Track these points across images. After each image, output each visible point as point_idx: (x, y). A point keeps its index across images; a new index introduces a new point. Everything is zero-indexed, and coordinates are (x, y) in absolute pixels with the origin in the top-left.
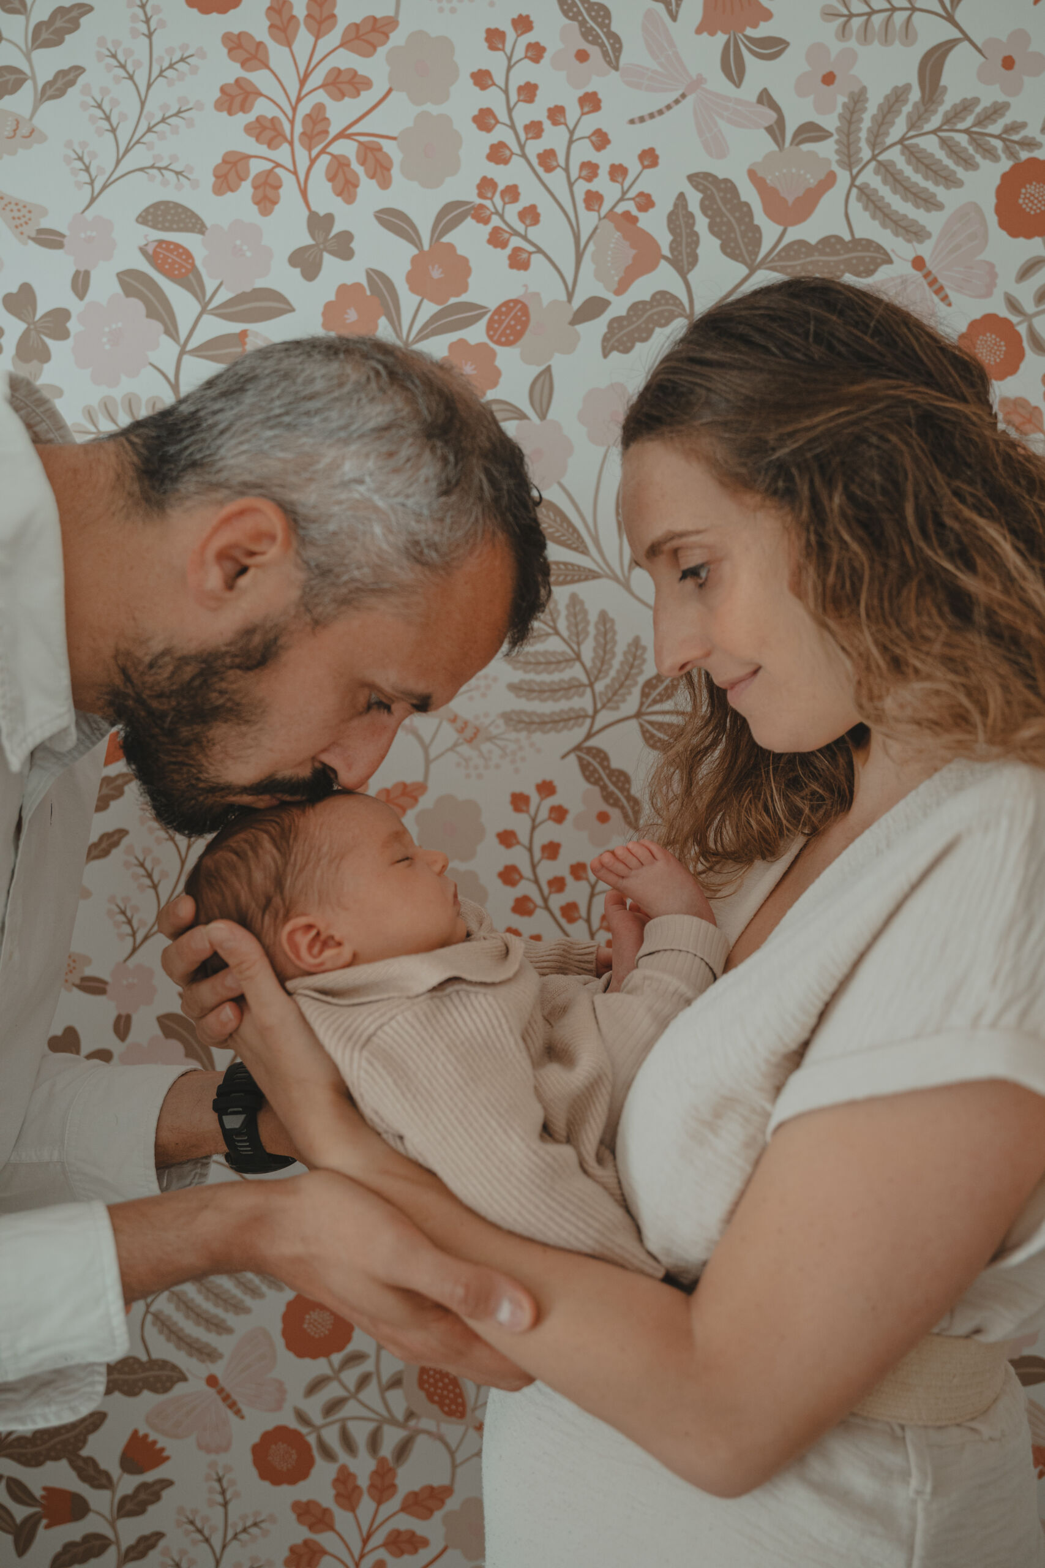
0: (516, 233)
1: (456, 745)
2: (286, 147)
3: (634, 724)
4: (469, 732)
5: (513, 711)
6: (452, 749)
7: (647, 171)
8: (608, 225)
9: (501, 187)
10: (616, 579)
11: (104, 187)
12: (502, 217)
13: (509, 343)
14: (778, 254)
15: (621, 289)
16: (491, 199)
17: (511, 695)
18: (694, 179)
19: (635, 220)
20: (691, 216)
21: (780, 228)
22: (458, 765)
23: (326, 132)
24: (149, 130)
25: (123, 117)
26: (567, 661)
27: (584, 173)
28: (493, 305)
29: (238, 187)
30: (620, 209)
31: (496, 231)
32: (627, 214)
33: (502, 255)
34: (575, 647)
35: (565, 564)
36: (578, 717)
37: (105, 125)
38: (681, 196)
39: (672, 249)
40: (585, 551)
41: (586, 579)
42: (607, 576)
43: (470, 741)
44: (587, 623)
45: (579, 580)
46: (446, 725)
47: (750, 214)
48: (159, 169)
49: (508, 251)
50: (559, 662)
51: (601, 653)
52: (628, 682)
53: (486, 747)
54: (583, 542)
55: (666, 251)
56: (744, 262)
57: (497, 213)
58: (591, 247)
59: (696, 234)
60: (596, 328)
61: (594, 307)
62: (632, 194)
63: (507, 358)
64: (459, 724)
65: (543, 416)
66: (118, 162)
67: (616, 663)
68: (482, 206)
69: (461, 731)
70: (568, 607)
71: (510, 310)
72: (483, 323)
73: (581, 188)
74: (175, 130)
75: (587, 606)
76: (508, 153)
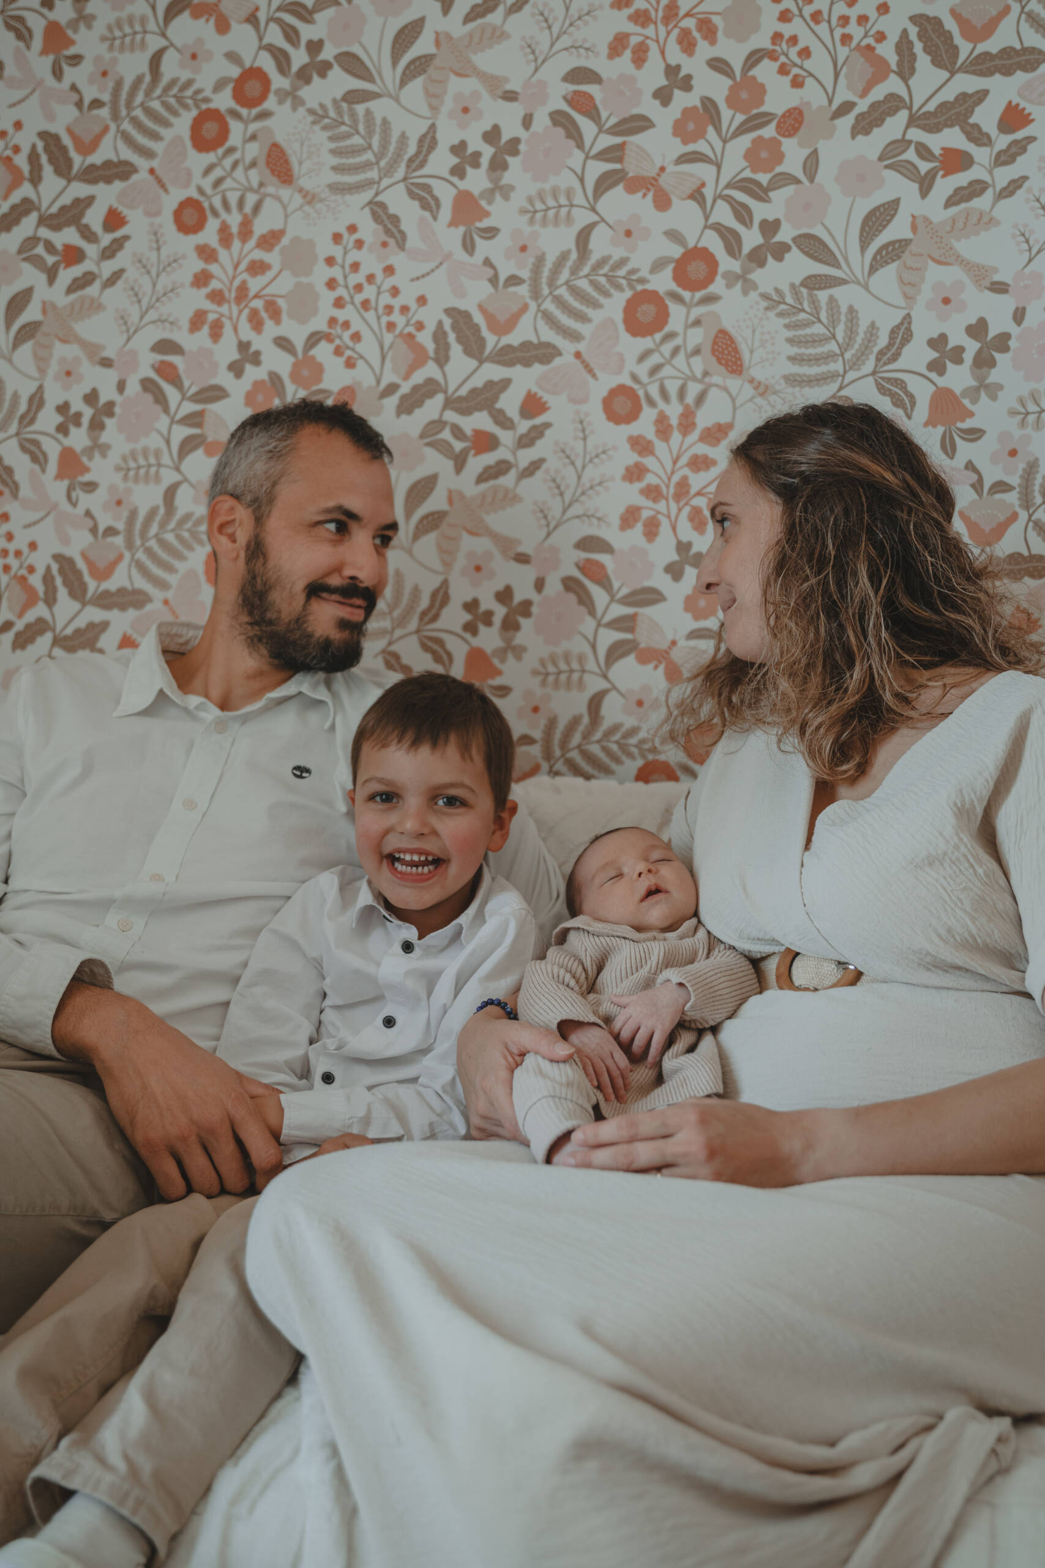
0: (796, 65)
1: (753, 398)
2: (652, 27)
3: (871, 379)
4: (761, 389)
5: (791, 374)
6: (751, 400)
7: (882, 18)
8: (857, 54)
9: (787, 36)
10: (858, 283)
11: (544, 61)
12: (787, 55)
13: (790, 136)
14: (971, 62)
15: (864, 94)
16: (780, 45)
17: (790, 364)
18: (914, 19)
19: (873, 49)
20: (911, 43)
21: (971, 46)
22: (754, 411)
23: (677, 14)
24: (571, 25)
25: (555, 19)
26: (826, 339)
27: (840, 23)
28: (780, 112)
29: (623, 53)
30: (864, 43)
31: (783, 65)
32: (869, 47)
33: (787, 80)
34: (832, 330)
35: (826, 276)
36: (833, 376)
37: (545, 25)
38: (905, 32)
39: (898, 65)
40: (837, 266)
41: (840, 284)
42: (853, 282)
43: (762, 395)
44: (840, 313)
45: (835, 286)
46: (747, 385)
47: (951, 37)
48: (576, 48)
49: (790, 77)
50: (821, 341)
51: (849, 333)
52: (867, 352)
53: (772, 398)
54: (837, 260)
55: (894, 67)
56: (947, 69)
57: (783, 54)
58: (845, 69)
59: (914, 54)
60: (849, 120)
61: (846, 108)
62: (872, 32)
63: (789, 145)
64: (756, 384)
65: (812, 180)
66: (552, 45)
67: (859, 340)
68: (774, 51)
69: (756, 388)
70: (827, 304)
71: (791, 114)
72: (773, 125)
73: (838, 32)
74: (586, 23)
75: (840, 303)
76: (791, 15)
